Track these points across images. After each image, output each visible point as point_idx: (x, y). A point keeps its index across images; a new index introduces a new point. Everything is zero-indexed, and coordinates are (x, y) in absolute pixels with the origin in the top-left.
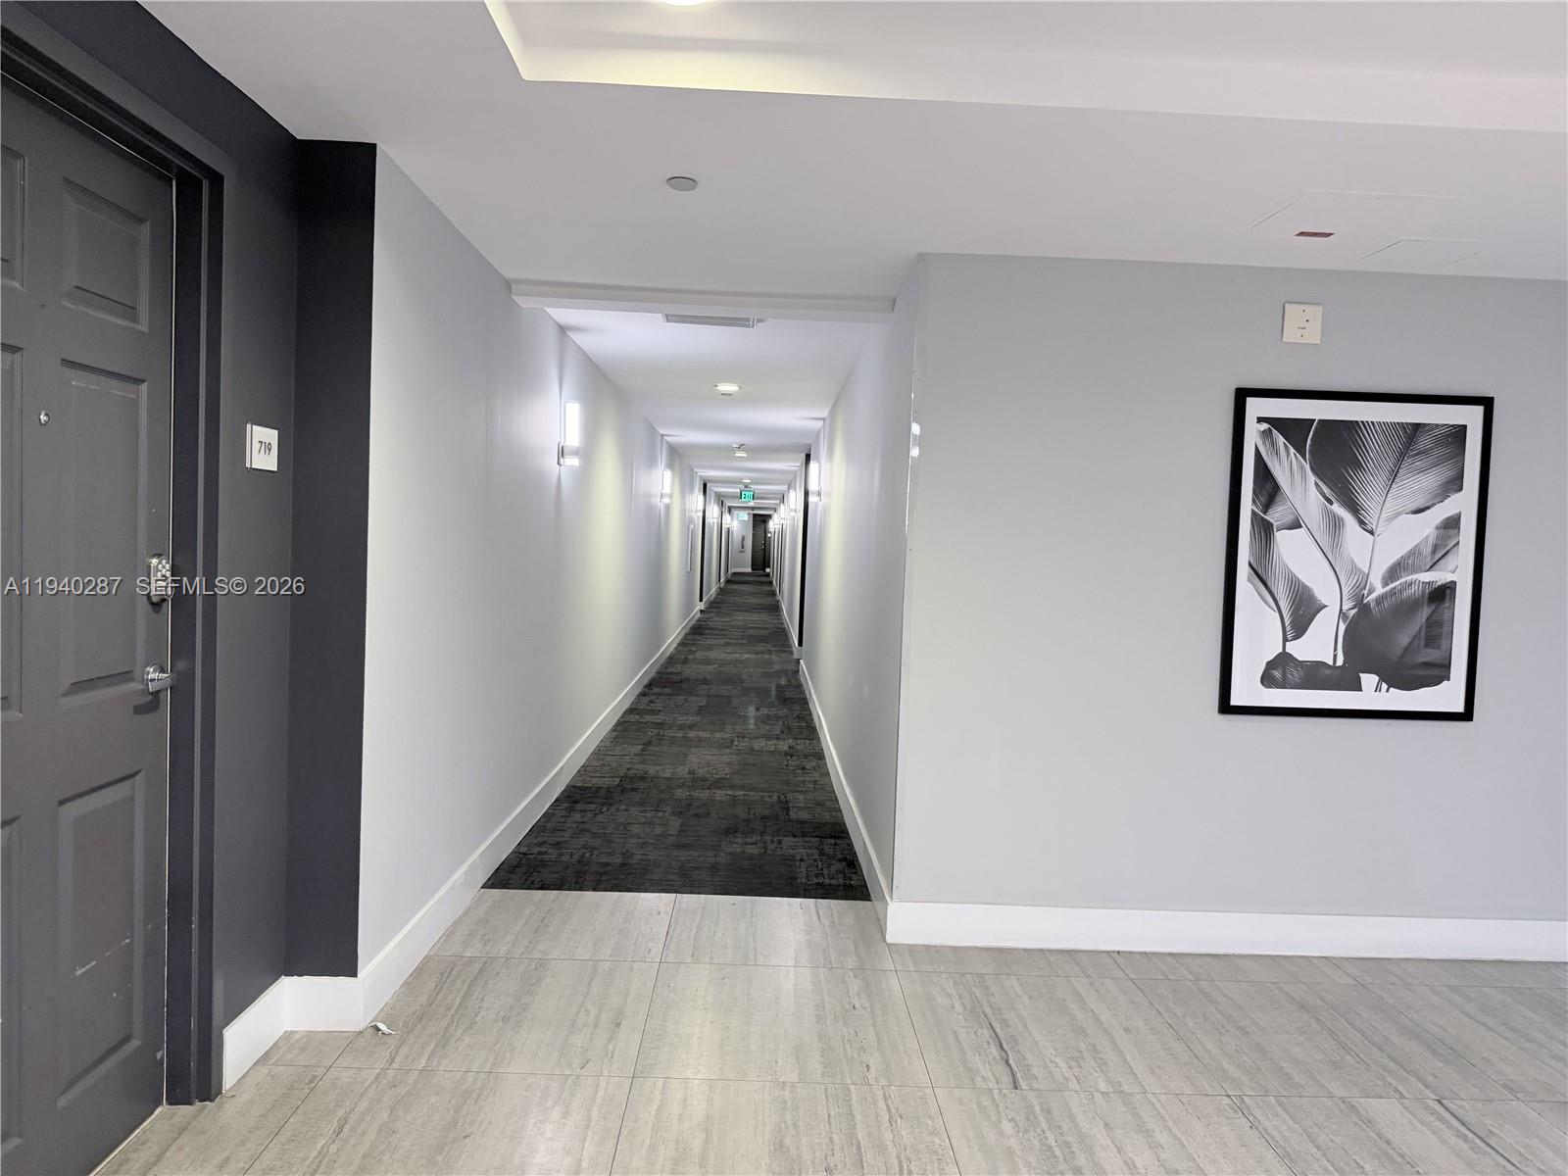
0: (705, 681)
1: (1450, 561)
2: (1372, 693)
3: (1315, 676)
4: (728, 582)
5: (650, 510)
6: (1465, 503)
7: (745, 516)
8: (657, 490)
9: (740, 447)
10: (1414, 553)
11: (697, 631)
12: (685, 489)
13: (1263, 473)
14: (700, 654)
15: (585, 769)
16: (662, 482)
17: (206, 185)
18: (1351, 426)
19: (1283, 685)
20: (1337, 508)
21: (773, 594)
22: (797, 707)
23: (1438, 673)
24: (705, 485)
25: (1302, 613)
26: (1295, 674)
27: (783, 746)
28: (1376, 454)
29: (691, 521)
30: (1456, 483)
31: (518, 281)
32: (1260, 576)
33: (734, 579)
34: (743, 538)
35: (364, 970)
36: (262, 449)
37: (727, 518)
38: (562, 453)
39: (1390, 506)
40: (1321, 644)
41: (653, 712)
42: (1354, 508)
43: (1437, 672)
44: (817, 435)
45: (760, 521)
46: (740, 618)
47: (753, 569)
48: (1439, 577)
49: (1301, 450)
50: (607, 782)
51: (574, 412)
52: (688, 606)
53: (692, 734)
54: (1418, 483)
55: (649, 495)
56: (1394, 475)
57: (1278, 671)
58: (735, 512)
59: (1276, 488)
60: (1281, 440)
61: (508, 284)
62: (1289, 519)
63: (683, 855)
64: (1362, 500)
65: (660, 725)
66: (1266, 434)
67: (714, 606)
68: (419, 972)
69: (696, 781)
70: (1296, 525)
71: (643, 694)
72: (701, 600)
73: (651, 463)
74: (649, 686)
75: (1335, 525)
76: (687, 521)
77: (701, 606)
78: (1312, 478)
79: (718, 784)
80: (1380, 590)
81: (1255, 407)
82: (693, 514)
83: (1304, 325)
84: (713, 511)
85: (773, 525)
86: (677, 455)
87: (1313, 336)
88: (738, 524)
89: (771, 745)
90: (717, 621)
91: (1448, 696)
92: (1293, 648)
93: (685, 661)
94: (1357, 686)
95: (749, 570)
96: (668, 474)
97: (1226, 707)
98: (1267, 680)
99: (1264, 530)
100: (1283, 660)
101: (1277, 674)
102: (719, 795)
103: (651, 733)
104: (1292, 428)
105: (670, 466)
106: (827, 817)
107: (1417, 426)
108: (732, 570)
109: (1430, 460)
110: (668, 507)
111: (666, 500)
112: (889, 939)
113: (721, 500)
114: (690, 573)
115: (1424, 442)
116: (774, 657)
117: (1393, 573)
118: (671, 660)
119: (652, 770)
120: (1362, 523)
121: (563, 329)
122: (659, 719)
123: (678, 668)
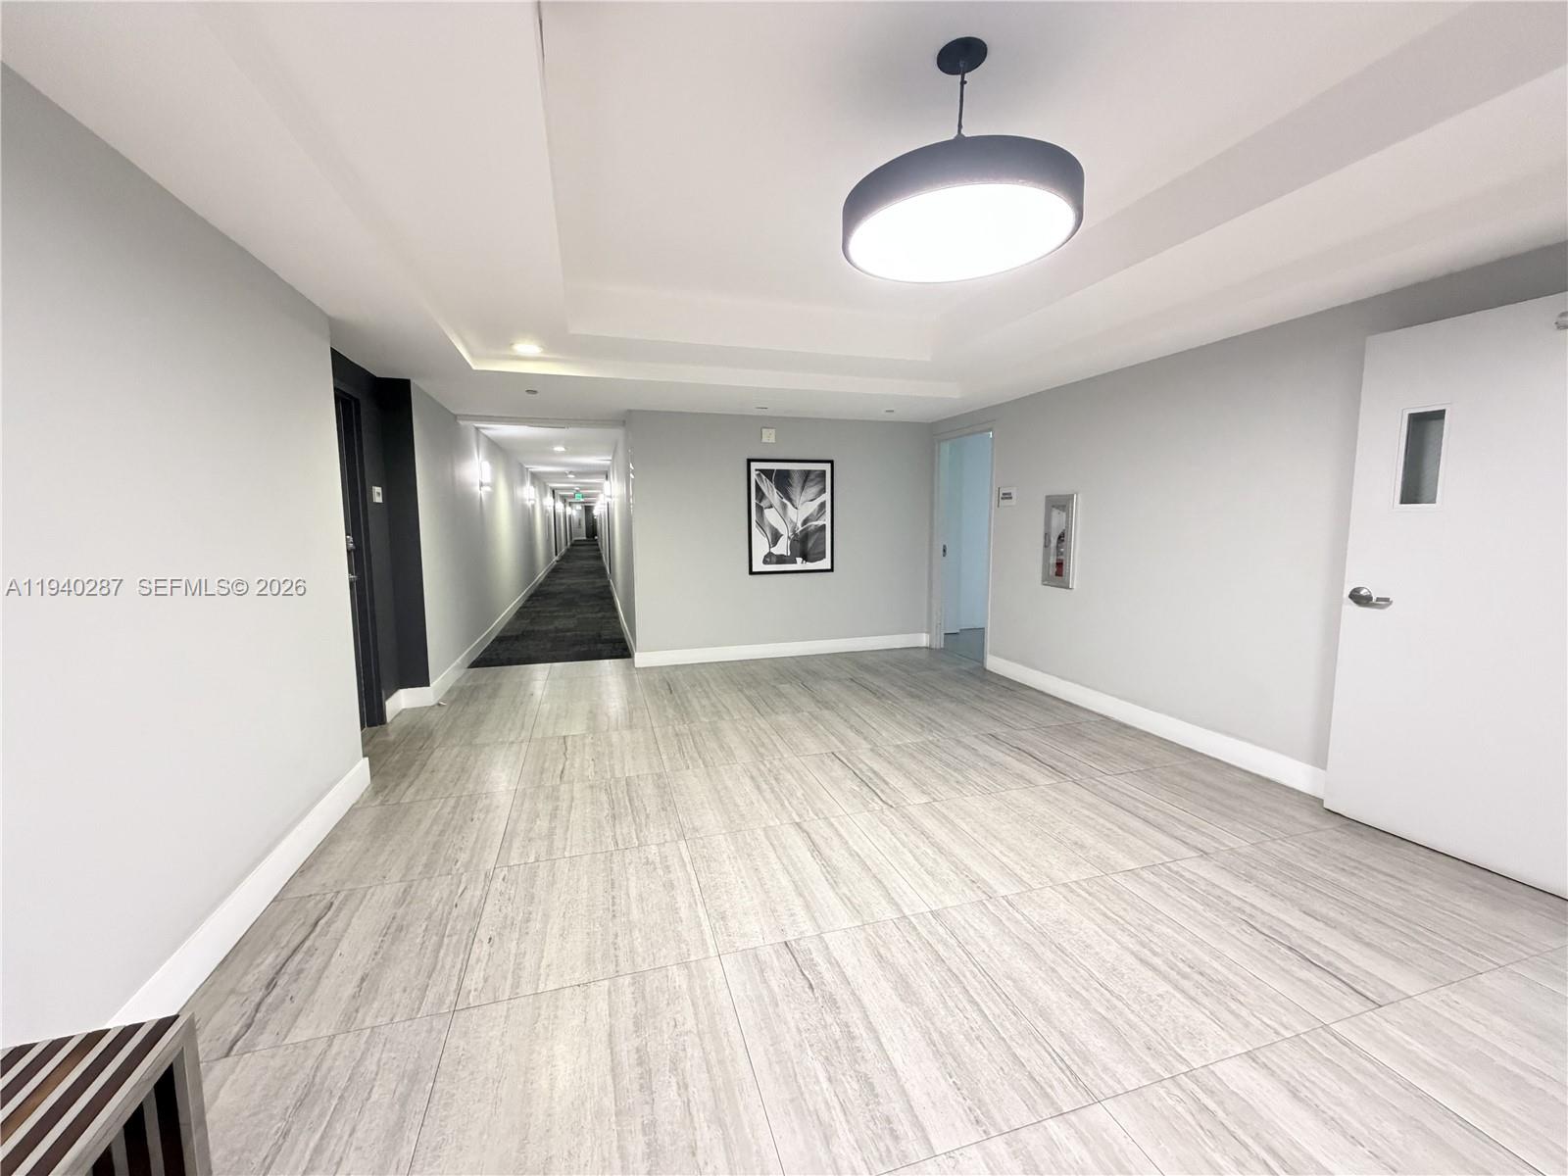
0: (560, 593)
1: (823, 518)
2: (800, 564)
3: (781, 560)
4: (572, 545)
5: (524, 507)
6: (826, 497)
7: (579, 507)
8: (526, 497)
9: (571, 473)
10: (811, 515)
11: (555, 571)
12: (542, 495)
13: (758, 488)
14: (558, 581)
15: (503, 630)
16: (528, 493)
17: (353, 404)
18: (788, 471)
19: (770, 563)
20: (784, 500)
21: (599, 550)
22: (608, 600)
23: (822, 556)
24: (553, 492)
25: (776, 537)
26: (774, 559)
27: (600, 615)
28: (796, 481)
29: (547, 511)
30: (823, 491)
31: (460, 415)
32: (760, 525)
33: (576, 544)
34: (580, 521)
35: (433, 684)
36: (377, 495)
37: (568, 509)
38: (481, 485)
39: (803, 499)
40: (782, 548)
41: (535, 607)
42: (790, 500)
43: (820, 556)
44: (609, 467)
45: (588, 509)
46: (579, 563)
47: (587, 536)
48: (820, 523)
49: (771, 480)
50: (515, 634)
51: (486, 466)
52: (548, 558)
53: (556, 614)
54: (812, 491)
55: (523, 500)
56: (803, 488)
57: (769, 558)
58: (574, 505)
59: (763, 494)
60: (764, 477)
61: (455, 417)
62: (768, 504)
63: (553, 653)
64: (792, 497)
65: (539, 612)
66: (758, 475)
67: (563, 558)
68: (449, 691)
69: (557, 630)
70: (771, 507)
71: (528, 600)
72: (556, 554)
73: (523, 482)
74: (532, 596)
75: (784, 506)
76: (544, 512)
77: (556, 558)
78: (775, 490)
79: (569, 630)
80: (801, 528)
81: (754, 466)
82: (548, 508)
83: (769, 436)
84: (560, 506)
85: (596, 512)
86: (536, 477)
87: (772, 440)
88: (575, 512)
89: (594, 616)
90: (565, 566)
91: (825, 564)
92: (772, 550)
93: (549, 585)
94: (796, 563)
95: (585, 538)
96: (532, 488)
97: (751, 573)
98: (765, 562)
99: (760, 509)
100: (770, 554)
101: (768, 560)
102: (568, 634)
103: (534, 615)
104: (768, 473)
105: (533, 483)
106: (617, 637)
107: (809, 471)
108: (575, 538)
109: (815, 482)
110: (533, 506)
111: (533, 502)
112: (636, 666)
113: (564, 499)
114: (548, 540)
115: (812, 477)
116: (598, 581)
117: (805, 522)
118: (541, 584)
119: (536, 628)
120: (793, 505)
121: (477, 429)
122: (538, 609)
123: (545, 588)
